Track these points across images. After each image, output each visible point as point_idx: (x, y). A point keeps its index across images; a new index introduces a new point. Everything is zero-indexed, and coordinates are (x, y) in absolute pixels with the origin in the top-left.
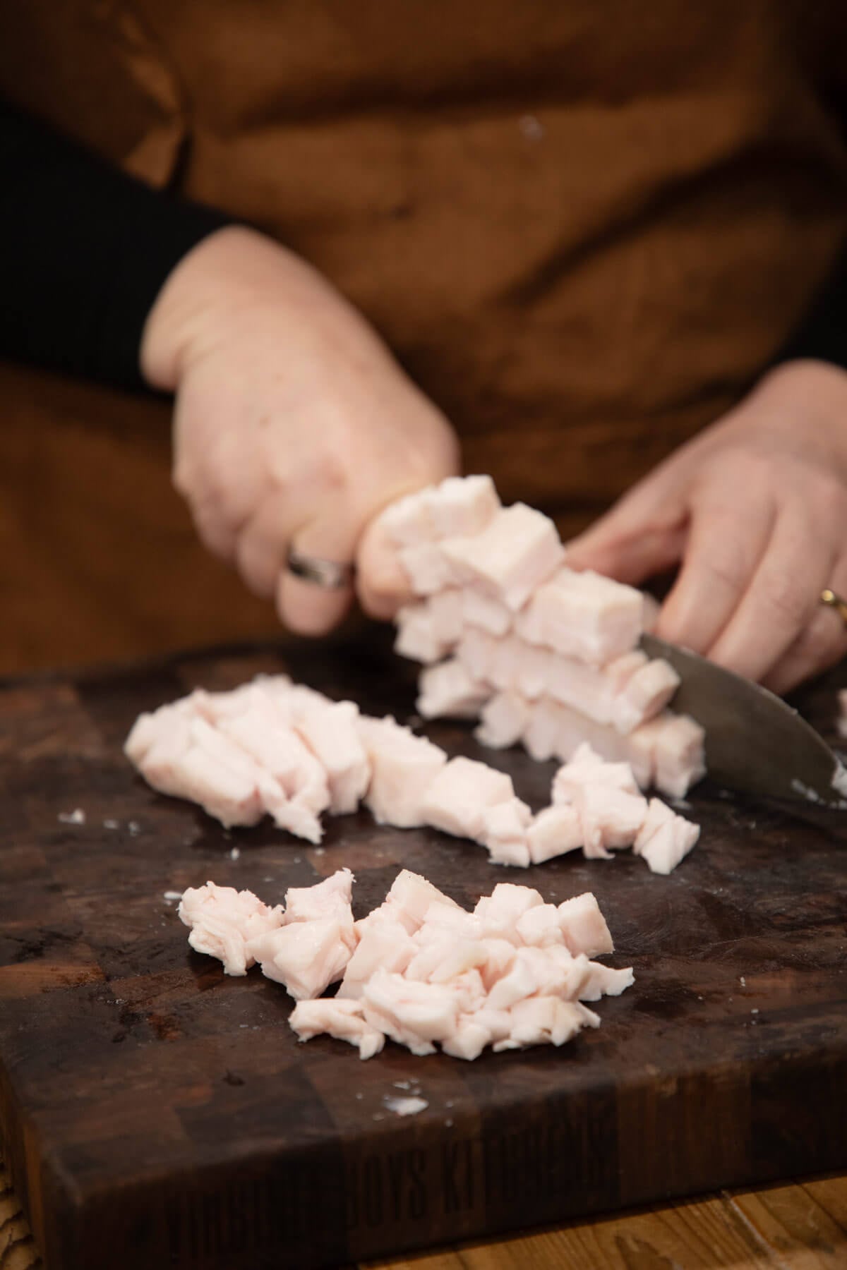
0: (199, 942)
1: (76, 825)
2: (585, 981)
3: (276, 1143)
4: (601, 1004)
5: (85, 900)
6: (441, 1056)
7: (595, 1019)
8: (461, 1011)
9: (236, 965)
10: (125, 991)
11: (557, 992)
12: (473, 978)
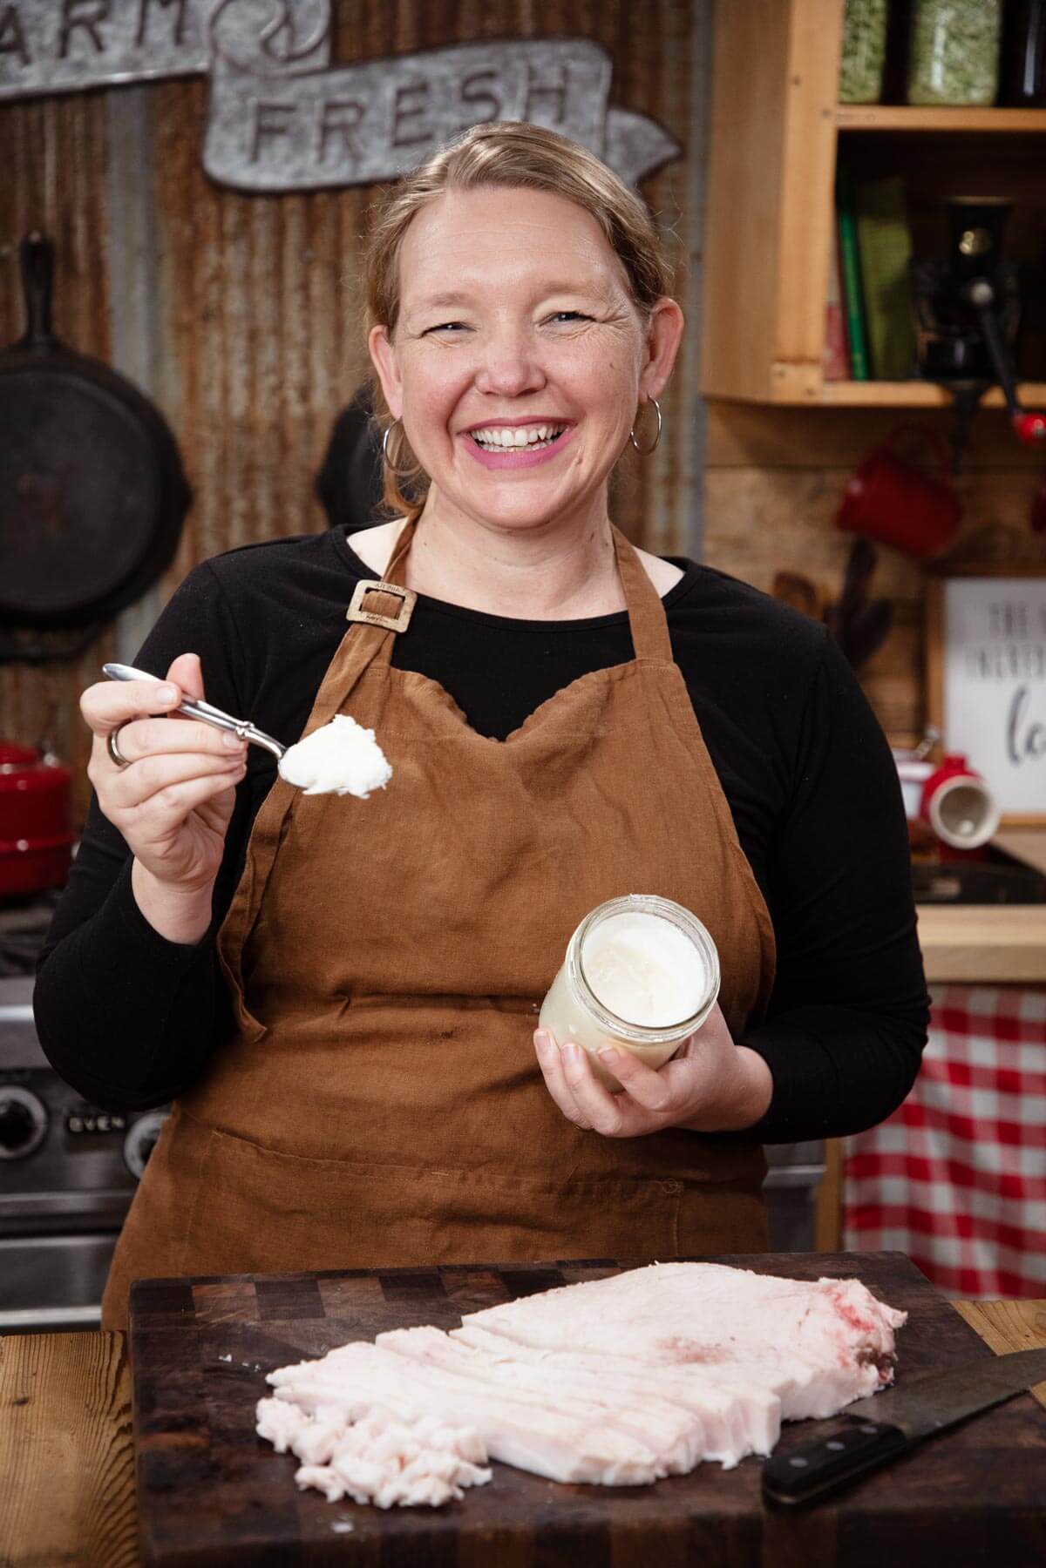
0: (263, 1430)
1: (227, 1362)
2: (457, 1471)
3: (265, 1539)
4: (470, 1490)
5: (215, 1404)
6: (372, 1505)
7: (460, 1494)
8: (384, 1481)
9: (281, 1446)
10: (217, 1453)
11: (441, 1476)
12: (395, 1464)
